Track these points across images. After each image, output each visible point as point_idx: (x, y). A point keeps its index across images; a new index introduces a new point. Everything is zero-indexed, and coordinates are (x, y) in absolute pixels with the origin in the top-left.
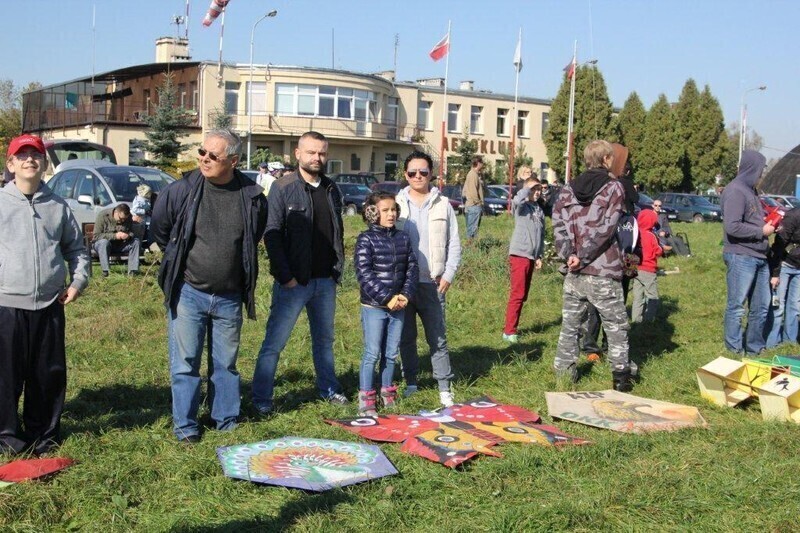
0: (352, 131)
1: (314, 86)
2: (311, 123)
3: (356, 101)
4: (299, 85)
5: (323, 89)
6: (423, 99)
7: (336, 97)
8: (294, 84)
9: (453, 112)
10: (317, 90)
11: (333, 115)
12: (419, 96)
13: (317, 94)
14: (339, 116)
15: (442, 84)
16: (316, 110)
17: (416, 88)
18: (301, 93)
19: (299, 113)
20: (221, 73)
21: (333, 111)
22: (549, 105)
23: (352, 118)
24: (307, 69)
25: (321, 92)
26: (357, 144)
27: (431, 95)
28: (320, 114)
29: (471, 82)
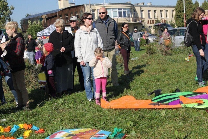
0: (128, 21)
1: (117, 8)
2: (117, 20)
3: (128, 12)
4: (113, 9)
5: (119, 9)
6: (141, 9)
7: (122, 11)
8: (111, 9)
9: (149, 12)
10: (118, 9)
11: (122, 17)
12: (141, 8)
13: (117, 11)
14: (124, 17)
15: (144, 4)
16: (118, 16)
17: (139, 6)
18: (114, 11)
19: (113, 17)
20: (90, 7)
21: (122, 15)
22: (174, 7)
23: (127, 17)
24: (114, 4)
25: (118, 10)
26: (130, 24)
27: (143, 8)
28: (119, 17)
29: (151, 3)
